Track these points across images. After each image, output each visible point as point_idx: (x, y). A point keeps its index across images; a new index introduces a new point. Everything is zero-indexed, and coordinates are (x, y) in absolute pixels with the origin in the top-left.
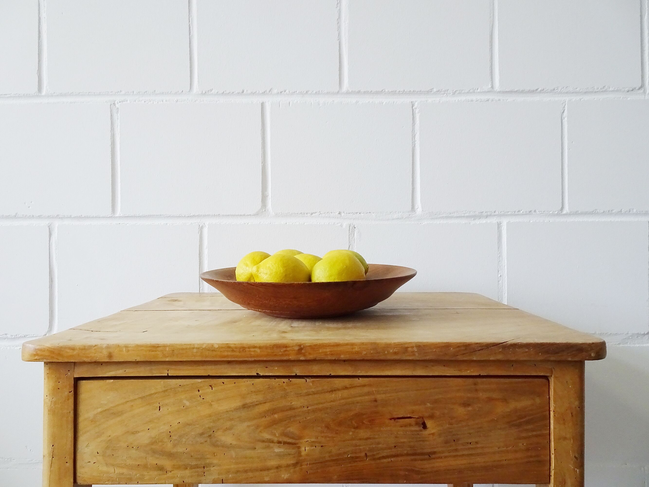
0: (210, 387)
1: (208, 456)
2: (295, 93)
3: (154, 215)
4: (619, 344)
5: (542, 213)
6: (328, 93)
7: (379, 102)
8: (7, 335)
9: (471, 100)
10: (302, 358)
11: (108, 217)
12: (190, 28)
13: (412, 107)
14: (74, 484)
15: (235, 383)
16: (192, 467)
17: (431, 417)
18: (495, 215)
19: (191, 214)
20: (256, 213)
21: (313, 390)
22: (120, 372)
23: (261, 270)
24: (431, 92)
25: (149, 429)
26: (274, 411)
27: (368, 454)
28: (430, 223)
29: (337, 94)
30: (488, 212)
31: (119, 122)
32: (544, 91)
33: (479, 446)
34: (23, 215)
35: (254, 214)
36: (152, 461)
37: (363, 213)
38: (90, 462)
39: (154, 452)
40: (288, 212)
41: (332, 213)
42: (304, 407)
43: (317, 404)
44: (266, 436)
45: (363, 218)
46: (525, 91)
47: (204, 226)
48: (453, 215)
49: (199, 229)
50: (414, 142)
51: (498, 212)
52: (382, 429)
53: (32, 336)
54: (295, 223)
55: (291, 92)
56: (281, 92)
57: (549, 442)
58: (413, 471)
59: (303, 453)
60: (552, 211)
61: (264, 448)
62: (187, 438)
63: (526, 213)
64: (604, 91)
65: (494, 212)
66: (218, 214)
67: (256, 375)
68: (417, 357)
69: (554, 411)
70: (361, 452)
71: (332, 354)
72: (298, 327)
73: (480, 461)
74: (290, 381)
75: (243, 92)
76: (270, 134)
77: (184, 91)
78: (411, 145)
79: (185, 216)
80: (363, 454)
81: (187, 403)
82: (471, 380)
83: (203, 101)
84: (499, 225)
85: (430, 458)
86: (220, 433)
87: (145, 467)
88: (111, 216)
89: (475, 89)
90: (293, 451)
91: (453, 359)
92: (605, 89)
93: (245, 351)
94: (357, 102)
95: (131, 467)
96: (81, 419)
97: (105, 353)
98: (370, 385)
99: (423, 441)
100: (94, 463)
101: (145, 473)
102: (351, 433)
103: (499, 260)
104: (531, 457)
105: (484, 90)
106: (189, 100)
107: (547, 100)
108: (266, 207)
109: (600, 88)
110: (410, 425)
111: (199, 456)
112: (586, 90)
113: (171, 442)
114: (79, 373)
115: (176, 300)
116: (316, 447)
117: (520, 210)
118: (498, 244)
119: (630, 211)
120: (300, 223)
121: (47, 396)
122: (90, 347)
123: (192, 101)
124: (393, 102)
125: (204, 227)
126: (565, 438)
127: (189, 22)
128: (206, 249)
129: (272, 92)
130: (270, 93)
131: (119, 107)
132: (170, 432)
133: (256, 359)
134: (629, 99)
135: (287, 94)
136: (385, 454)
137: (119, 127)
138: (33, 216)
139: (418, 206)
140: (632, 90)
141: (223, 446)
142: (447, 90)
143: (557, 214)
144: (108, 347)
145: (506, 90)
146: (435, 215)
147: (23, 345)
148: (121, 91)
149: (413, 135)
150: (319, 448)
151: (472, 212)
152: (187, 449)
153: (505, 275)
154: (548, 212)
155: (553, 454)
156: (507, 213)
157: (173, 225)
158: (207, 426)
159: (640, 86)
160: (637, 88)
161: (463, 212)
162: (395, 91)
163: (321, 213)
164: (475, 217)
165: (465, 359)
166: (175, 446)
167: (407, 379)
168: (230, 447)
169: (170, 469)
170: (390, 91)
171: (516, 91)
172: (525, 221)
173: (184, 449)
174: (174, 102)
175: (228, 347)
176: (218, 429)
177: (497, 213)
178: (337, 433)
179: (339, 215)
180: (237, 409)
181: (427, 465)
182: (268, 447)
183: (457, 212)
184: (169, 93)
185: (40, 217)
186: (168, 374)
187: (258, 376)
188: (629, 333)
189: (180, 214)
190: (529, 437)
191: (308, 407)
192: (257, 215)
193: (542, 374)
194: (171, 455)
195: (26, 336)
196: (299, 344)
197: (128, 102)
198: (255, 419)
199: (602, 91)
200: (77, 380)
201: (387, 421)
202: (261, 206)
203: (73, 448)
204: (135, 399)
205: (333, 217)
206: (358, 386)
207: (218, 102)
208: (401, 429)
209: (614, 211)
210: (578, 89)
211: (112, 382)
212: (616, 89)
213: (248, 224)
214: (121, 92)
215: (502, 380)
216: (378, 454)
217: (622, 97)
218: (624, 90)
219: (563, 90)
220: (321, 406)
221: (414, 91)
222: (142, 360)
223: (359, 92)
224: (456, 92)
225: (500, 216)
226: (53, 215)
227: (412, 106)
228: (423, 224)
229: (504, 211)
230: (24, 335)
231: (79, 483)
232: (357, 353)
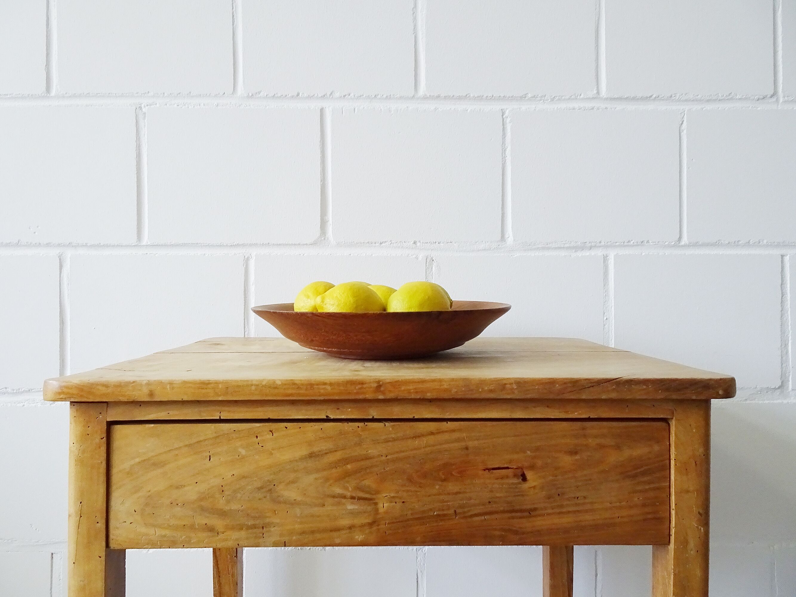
0: (271, 432)
1: (268, 515)
2: (361, 97)
3: (189, 244)
4: (746, 400)
5: (655, 244)
6: (401, 98)
7: (463, 109)
8: (8, 389)
9: (572, 108)
10: (381, 397)
11: (133, 245)
12: (233, 16)
13: (503, 116)
14: (106, 549)
15: (300, 428)
16: (249, 528)
17: (532, 467)
18: (600, 247)
19: (235, 243)
20: (313, 242)
21: (393, 436)
22: (162, 415)
23: (327, 300)
24: (526, 97)
25: (197, 483)
26: (346, 461)
27: (458, 511)
28: (524, 255)
29: (412, 98)
30: (592, 242)
31: (146, 129)
32: (659, 98)
33: (587, 501)
34: (27, 242)
35: (311, 242)
36: (201, 520)
37: (443, 243)
38: (126, 522)
39: (203, 509)
40: (353, 241)
41: (405, 243)
42: (382, 456)
43: (397, 452)
44: (338, 490)
45: (442, 249)
46: (637, 98)
47: (251, 257)
48: (550, 246)
49: (244, 261)
50: (505, 158)
51: (605, 243)
52: (474, 482)
53: (38, 390)
54: (361, 254)
55: (356, 96)
56: (344, 96)
57: (669, 496)
58: (510, 530)
59: (381, 510)
60: (667, 242)
61: (333, 505)
62: (242, 493)
63: (637, 244)
64: (730, 98)
65: (599, 242)
66: (268, 243)
67: (326, 418)
68: (517, 395)
69: (675, 459)
70: (448, 509)
71: (417, 392)
72: (372, 367)
73: (588, 518)
74: (366, 425)
75: (298, 95)
76: (331, 146)
77: (226, 93)
78: (501, 161)
79: (227, 245)
80: (451, 511)
81: (243, 452)
82: (579, 424)
83: (249, 105)
84: (605, 258)
85: (530, 516)
86: (281, 487)
87: (192, 527)
88: (136, 244)
89: (578, 94)
90: (369, 508)
91: (559, 397)
92: (731, 97)
93: (313, 389)
94: (436, 109)
95: (176, 528)
96: (115, 471)
97: (145, 391)
98: (460, 430)
99: (523, 495)
100: (131, 523)
101: (193, 535)
102: (437, 487)
103: (605, 301)
104: (649, 513)
105: (588, 96)
106: (232, 104)
107: (663, 109)
108: (326, 235)
109: (725, 96)
110: (507, 477)
111: (257, 515)
112: (709, 97)
113: (224, 498)
114: (113, 415)
115: (218, 344)
116: (396, 503)
117: (631, 240)
118: (604, 280)
119: (759, 243)
120: (367, 255)
121: (73, 443)
122: (128, 384)
123: (236, 106)
124: (480, 109)
125: (250, 259)
126: (688, 492)
127: (233, 9)
128: (253, 285)
129: (333, 95)
130: (331, 97)
131: (146, 112)
132: (222, 486)
133: (326, 398)
134: (759, 109)
135: (351, 98)
136: (476, 512)
137: (146, 136)
138: (40, 244)
139: (509, 235)
140: (764, 98)
141: (285, 502)
142: (544, 96)
143: (674, 246)
144: (149, 384)
145: (615, 96)
146: (529, 245)
147: (45, 382)
148: (148, 92)
149: (503, 150)
150: (399, 505)
151: (573, 242)
152: (242, 506)
153: (612, 317)
154: (663, 243)
155: (673, 509)
156: (615, 244)
157: (212, 256)
158: (266, 479)
159: (772, 93)
160: (769, 96)
161: (563, 243)
162: (482, 96)
163: (393, 242)
164: (576, 248)
165: (573, 397)
166: (228, 502)
167: (504, 422)
168: (294, 503)
169: (222, 530)
170: (476, 96)
171: (627, 98)
172: (636, 254)
173: (240, 506)
174: (214, 106)
175: (293, 384)
176: (280, 483)
177: (603, 244)
178: (420, 487)
179: (414, 245)
180: (303, 459)
181: (527, 524)
182: (339, 504)
183: (555, 242)
184: (208, 95)
185: (48, 245)
186: (220, 416)
187: (328, 420)
188: (757, 387)
189: (221, 243)
190: (646, 491)
191: (387, 456)
192: (314, 244)
193: (662, 416)
194: (222, 514)
195: (31, 390)
196: (377, 380)
197: (158, 105)
198: (324, 470)
199: (727, 99)
200: (110, 424)
201: (481, 472)
202: (320, 234)
203: (105, 505)
204: (180, 448)
205: (406, 247)
206: (446, 432)
207: (267, 107)
208: (496, 481)
209: (741, 242)
210: (699, 96)
211: (153, 426)
212: (745, 97)
213: (303, 255)
214: (149, 94)
215: (615, 424)
216: (469, 511)
217: (750, 107)
218: (754, 97)
219: (682, 97)
220: (402, 454)
221: (504, 96)
222: (190, 399)
223: (438, 97)
224: (555, 98)
225: (606, 247)
226: (65, 243)
227: (502, 114)
228: (515, 256)
229: (610, 242)
230: (28, 389)
231: (112, 548)
232: (446, 390)
